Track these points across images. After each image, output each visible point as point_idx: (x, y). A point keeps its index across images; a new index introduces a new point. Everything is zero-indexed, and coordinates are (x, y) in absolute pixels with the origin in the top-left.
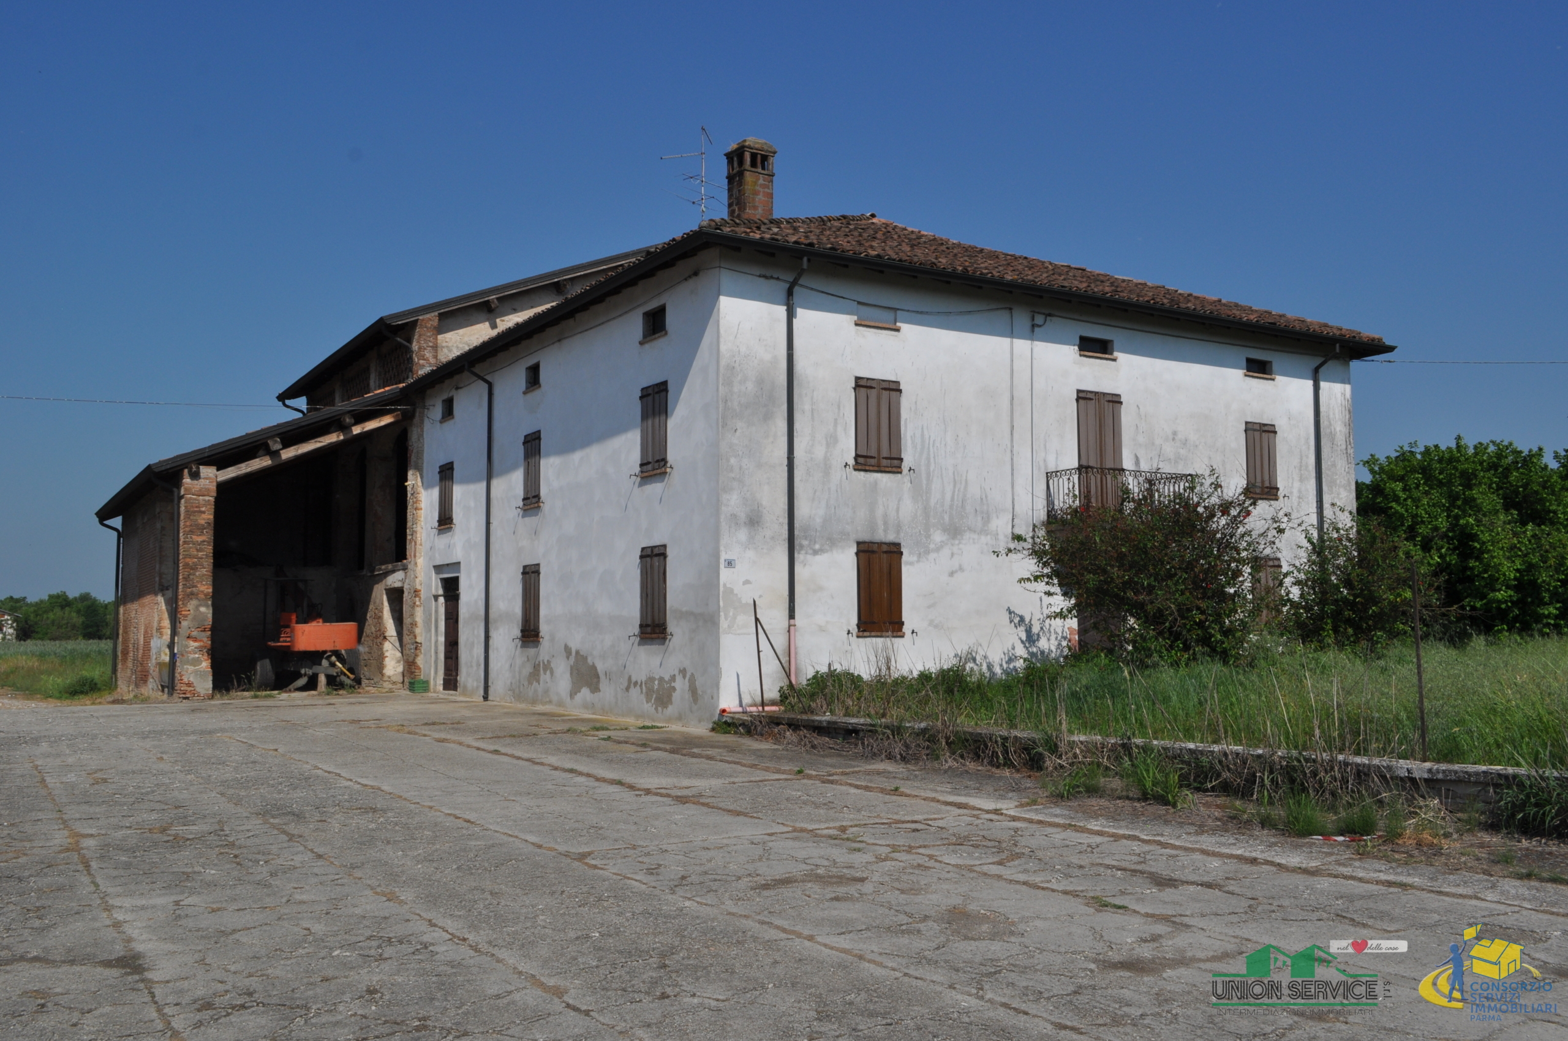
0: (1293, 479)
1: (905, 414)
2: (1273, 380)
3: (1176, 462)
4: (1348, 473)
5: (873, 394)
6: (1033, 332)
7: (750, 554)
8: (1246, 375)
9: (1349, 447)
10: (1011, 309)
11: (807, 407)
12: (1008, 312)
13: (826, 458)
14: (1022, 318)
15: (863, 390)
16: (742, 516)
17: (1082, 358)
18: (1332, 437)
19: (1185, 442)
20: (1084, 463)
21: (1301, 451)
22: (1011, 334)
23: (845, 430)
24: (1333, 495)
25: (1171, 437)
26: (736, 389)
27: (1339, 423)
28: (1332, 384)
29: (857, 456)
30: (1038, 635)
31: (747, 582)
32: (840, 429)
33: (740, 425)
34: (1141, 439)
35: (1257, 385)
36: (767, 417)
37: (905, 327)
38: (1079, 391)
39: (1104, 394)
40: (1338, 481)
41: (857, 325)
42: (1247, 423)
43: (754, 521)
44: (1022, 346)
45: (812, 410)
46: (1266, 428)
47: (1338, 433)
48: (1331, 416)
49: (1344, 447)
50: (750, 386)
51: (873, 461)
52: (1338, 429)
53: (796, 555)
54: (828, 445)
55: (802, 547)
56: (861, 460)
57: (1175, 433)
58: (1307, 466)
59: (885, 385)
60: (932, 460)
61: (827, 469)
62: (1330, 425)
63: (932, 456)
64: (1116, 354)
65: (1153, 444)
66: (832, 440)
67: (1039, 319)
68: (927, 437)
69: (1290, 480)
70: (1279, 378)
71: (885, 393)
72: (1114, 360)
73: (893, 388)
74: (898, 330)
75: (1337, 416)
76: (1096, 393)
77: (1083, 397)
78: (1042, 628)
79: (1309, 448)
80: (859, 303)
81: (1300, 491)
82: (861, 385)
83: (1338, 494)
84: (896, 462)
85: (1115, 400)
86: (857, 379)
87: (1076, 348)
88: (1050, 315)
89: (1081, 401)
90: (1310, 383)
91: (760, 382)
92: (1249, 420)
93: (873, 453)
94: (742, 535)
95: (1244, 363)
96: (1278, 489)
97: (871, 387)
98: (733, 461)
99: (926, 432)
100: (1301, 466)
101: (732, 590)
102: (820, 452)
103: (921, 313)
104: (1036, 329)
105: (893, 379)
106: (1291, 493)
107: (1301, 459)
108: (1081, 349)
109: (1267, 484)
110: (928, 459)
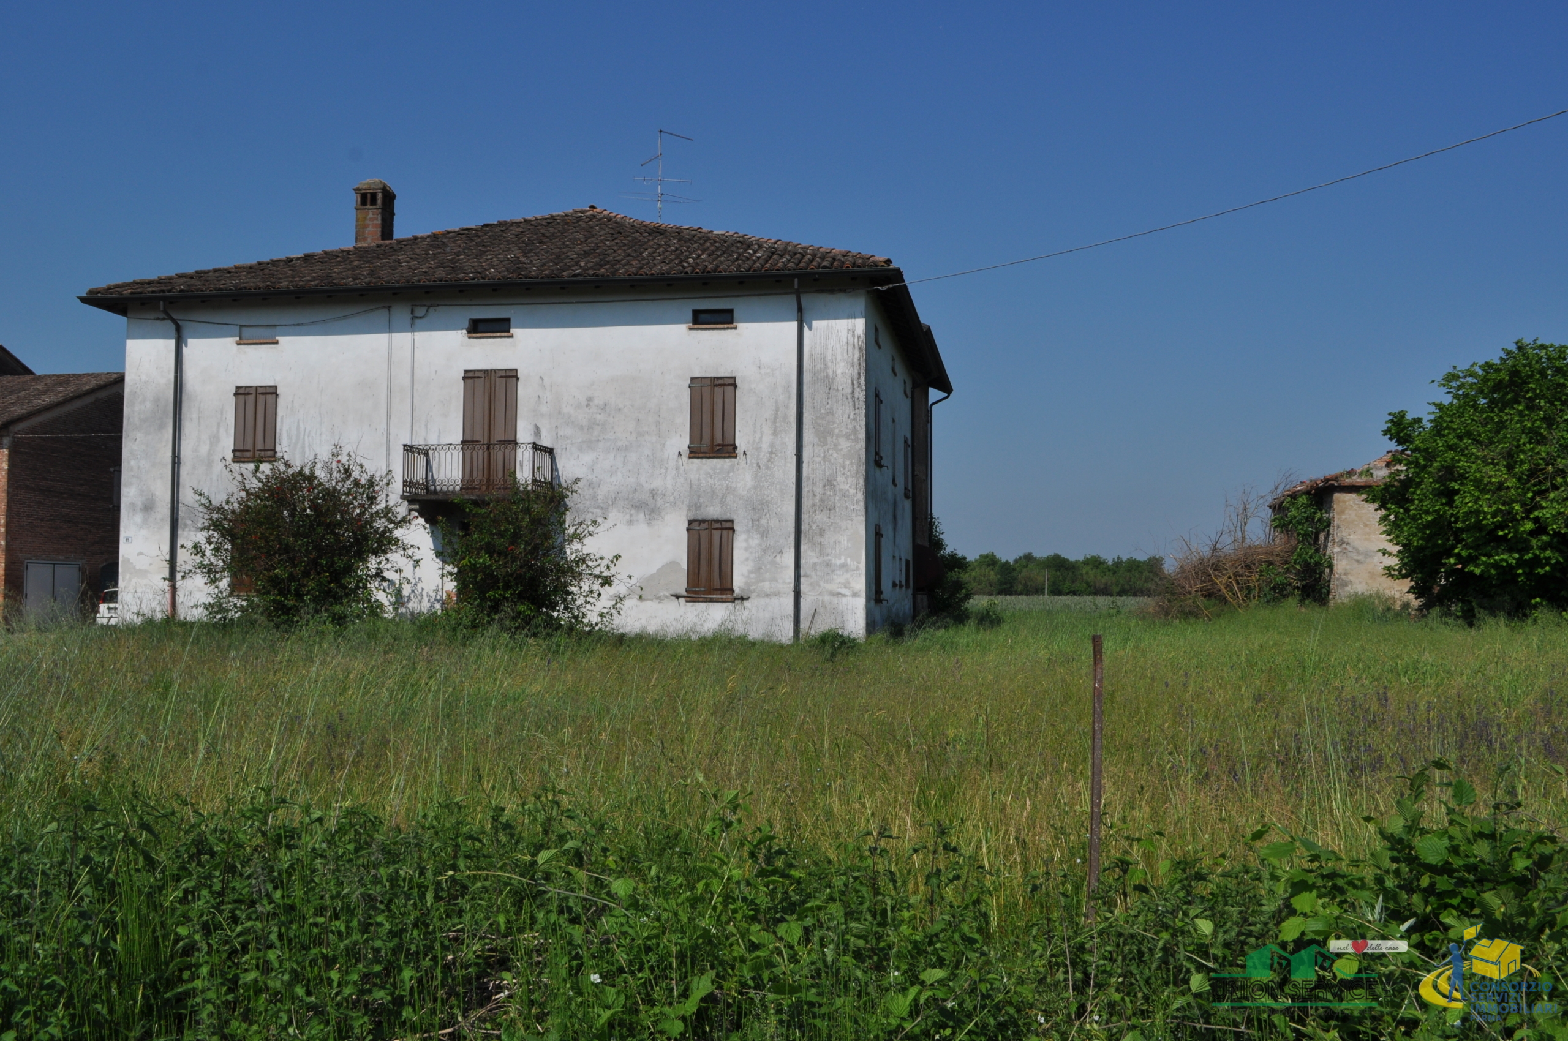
0: (762, 433)
1: (281, 412)
2: (735, 328)
3: (590, 428)
4: (855, 419)
5: (251, 398)
6: (413, 326)
7: (144, 532)
8: (691, 329)
9: (857, 390)
10: (389, 308)
11: (194, 416)
12: (386, 310)
13: (210, 454)
14: (401, 313)
15: (241, 397)
16: (140, 504)
17: (472, 340)
18: (828, 382)
19: (604, 407)
20: (468, 438)
21: (776, 402)
22: (390, 329)
23: (227, 431)
24: (826, 448)
25: (584, 403)
26: (136, 409)
27: (842, 364)
28: (832, 322)
29: (234, 451)
30: (409, 597)
31: (141, 554)
32: (222, 430)
33: (139, 435)
34: (544, 409)
35: (712, 338)
36: (161, 427)
37: (282, 339)
38: (466, 371)
39: (495, 371)
40: (836, 431)
41: (238, 344)
42: (692, 379)
43: (148, 507)
44: (402, 339)
45: (199, 418)
46: (720, 382)
47: (840, 376)
48: (829, 357)
49: (849, 390)
50: (148, 404)
51: (248, 454)
52: (839, 372)
53: (180, 532)
54: (211, 444)
55: (186, 525)
56: (238, 454)
57: (590, 399)
58: (785, 417)
59: (263, 390)
60: (307, 449)
61: (210, 463)
62: (827, 367)
63: (307, 445)
64: (512, 331)
65: (560, 413)
66: (215, 439)
67: (420, 312)
68: (302, 429)
69: (758, 435)
70: (741, 326)
71: (261, 398)
72: (512, 336)
73: (272, 392)
74: (277, 343)
75: (839, 357)
76: (486, 371)
77: (469, 376)
78: (413, 591)
79: (789, 398)
80: (241, 326)
81: (772, 445)
82: (241, 392)
83: (835, 445)
84: (269, 453)
85: (511, 375)
86: (238, 388)
87: (465, 331)
88: (432, 306)
89: (469, 381)
90: (794, 325)
91: (157, 401)
92: (697, 374)
93: (249, 447)
94: (138, 518)
95: (690, 316)
96: (735, 448)
97: (248, 394)
98: (133, 463)
99: (301, 424)
100: (775, 418)
101: (128, 560)
102: (204, 449)
103: (298, 325)
104: (418, 321)
105: (272, 384)
106: (758, 449)
107: (777, 410)
108: (469, 332)
109: (719, 440)
110: (303, 447)
